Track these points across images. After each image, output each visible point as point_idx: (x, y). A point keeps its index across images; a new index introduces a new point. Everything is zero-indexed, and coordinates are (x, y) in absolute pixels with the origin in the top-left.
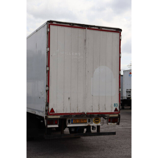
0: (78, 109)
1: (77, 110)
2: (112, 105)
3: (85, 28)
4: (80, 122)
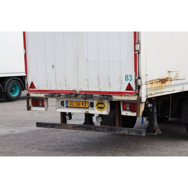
0: (66, 84)
1: (66, 86)
4: (78, 106)
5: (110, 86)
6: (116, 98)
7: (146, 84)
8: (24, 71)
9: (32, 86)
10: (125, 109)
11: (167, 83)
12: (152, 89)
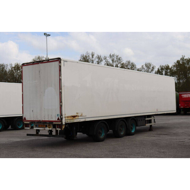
0: (37, 118)
2: (56, 115)
5: (52, 118)
6: (54, 123)
7: (65, 117)
8: (22, 113)
9: (25, 119)
10: (58, 128)
11: (76, 118)
12: (68, 120)
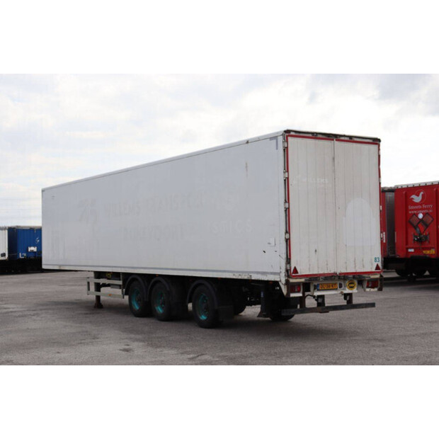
1: (327, 269)
2: (371, 259)
3: (333, 140)
9: (295, 271)
